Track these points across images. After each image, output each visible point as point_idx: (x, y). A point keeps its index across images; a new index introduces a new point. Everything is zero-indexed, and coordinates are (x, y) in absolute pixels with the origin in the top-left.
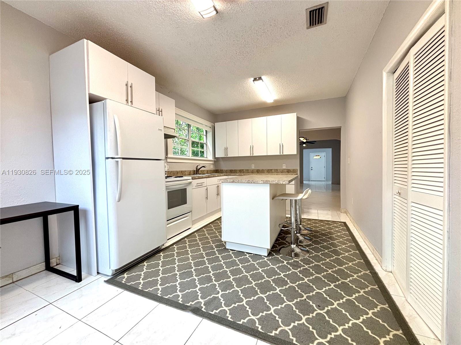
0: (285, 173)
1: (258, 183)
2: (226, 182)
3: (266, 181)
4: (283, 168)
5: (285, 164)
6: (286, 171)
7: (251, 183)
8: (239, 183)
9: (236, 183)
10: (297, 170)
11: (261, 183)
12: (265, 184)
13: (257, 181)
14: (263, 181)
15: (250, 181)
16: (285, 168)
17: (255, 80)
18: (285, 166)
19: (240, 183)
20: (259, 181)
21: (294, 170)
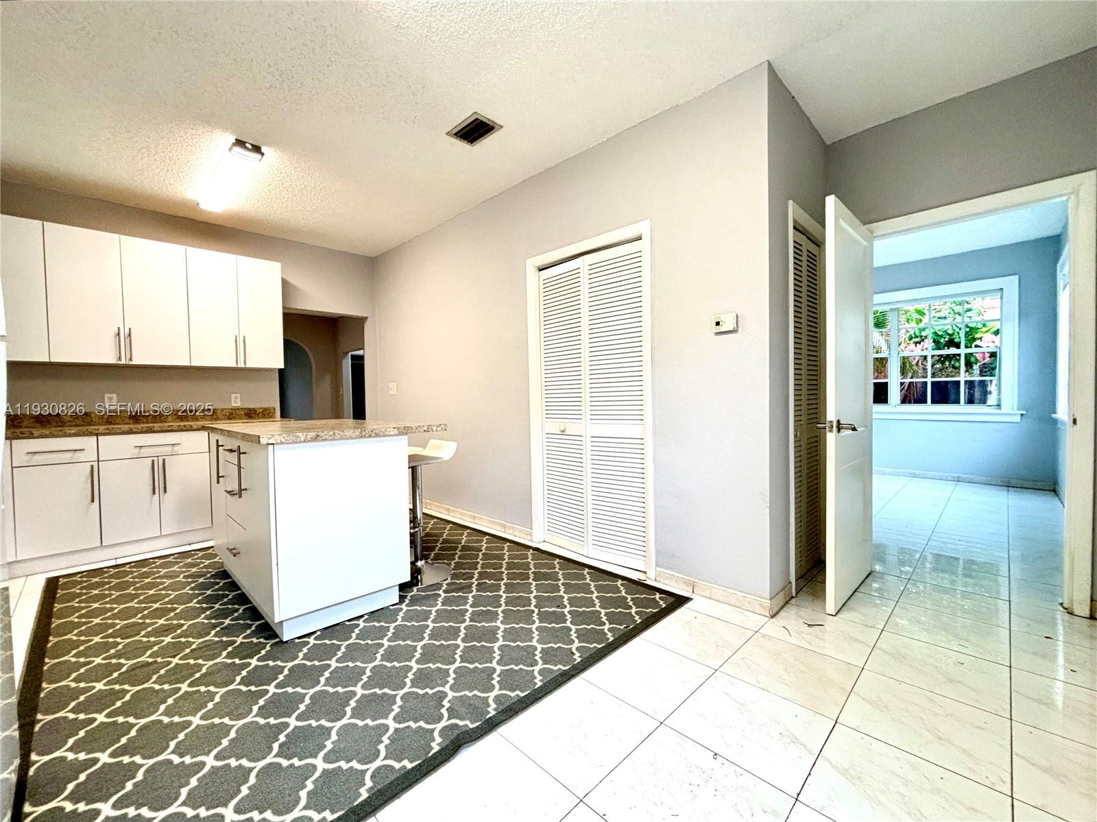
0: (240, 419)
1: (387, 435)
2: (293, 442)
3: (405, 427)
4: (234, 405)
5: (239, 395)
6: (242, 412)
7: (370, 436)
8: (334, 439)
9: (325, 440)
10: (274, 409)
11: (395, 435)
12: (402, 435)
13: (383, 430)
14: (398, 429)
15: (367, 431)
16: (239, 404)
17: (240, 143)
18: (239, 400)
19: (338, 439)
20: (388, 430)
21: (265, 409)
